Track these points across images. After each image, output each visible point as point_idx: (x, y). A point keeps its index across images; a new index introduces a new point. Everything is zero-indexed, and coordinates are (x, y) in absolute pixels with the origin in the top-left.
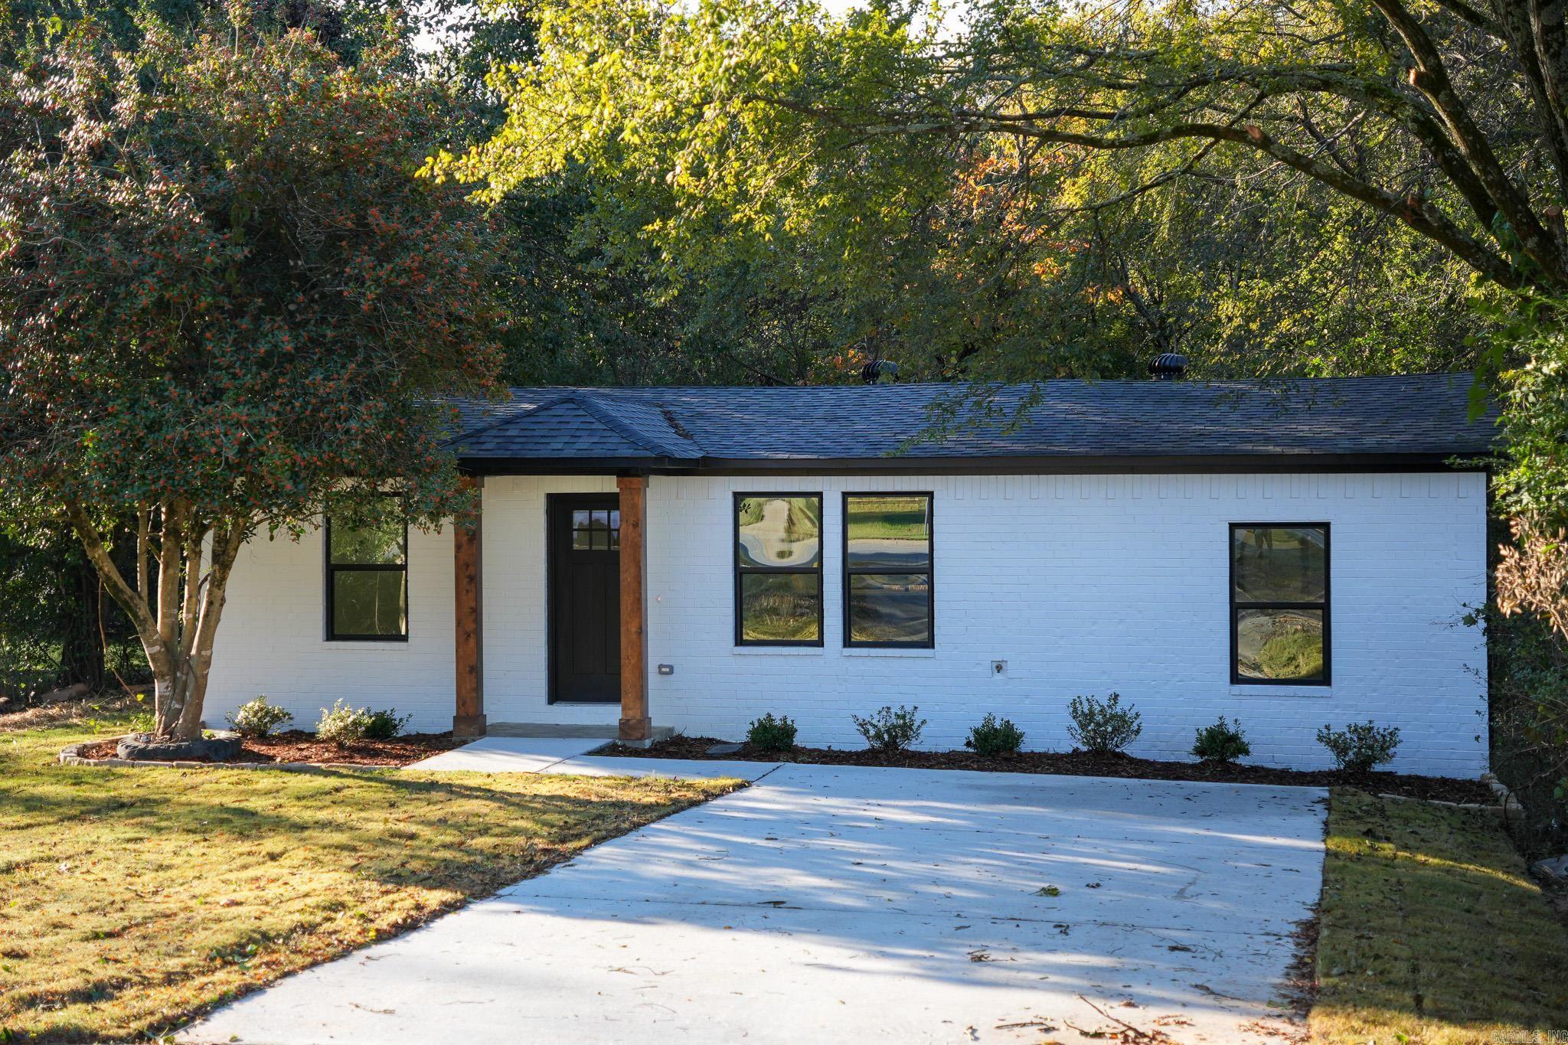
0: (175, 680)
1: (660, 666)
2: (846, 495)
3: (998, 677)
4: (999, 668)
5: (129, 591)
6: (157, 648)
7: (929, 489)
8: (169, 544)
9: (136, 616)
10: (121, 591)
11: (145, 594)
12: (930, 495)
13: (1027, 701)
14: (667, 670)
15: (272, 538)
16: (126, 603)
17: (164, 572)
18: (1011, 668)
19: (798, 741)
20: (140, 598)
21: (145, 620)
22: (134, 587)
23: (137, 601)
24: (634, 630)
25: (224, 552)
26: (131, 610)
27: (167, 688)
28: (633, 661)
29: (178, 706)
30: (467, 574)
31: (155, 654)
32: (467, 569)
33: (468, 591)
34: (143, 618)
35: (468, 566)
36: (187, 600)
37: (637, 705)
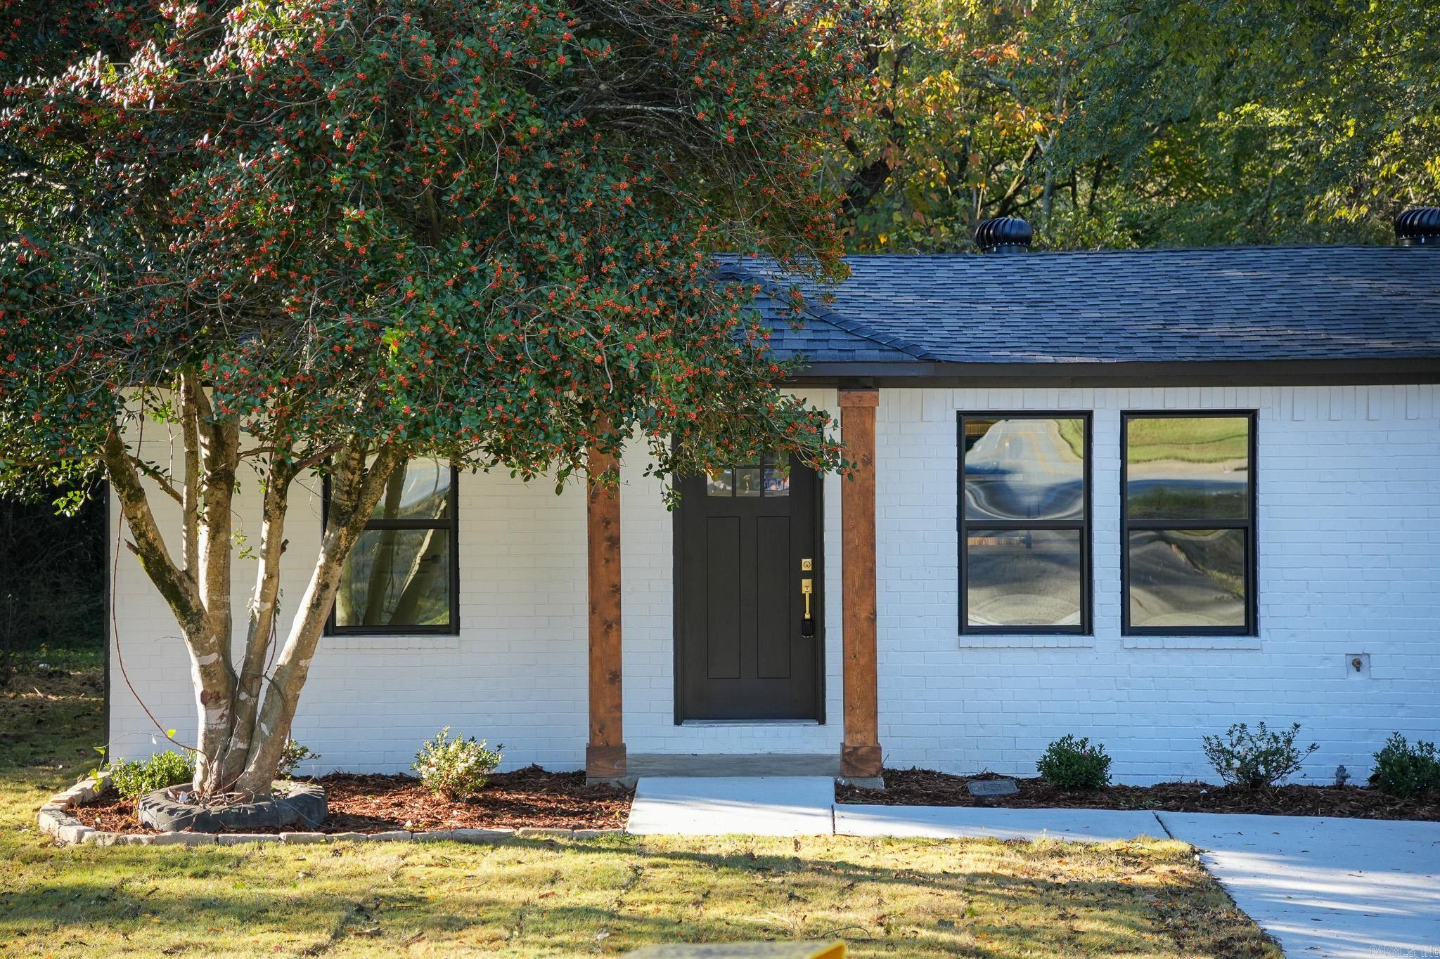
0: (235, 704)
2: (1126, 415)
3: (1356, 677)
4: (1357, 665)
6: (214, 657)
7: (1252, 406)
12: (1252, 415)
13: (1401, 712)
15: (559, 490)
18: (1377, 666)
19: (1117, 776)
20: (190, 579)
24: (864, 615)
27: (221, 717)
28: (863, 661)
29: (242, 746)
30: (606, 534)
31: (211, 665)
32: (606, 527)
33: (607, 561)
34: (192, 604)
35: (608, 523)
36: (264, 582)
37: (869, 727)
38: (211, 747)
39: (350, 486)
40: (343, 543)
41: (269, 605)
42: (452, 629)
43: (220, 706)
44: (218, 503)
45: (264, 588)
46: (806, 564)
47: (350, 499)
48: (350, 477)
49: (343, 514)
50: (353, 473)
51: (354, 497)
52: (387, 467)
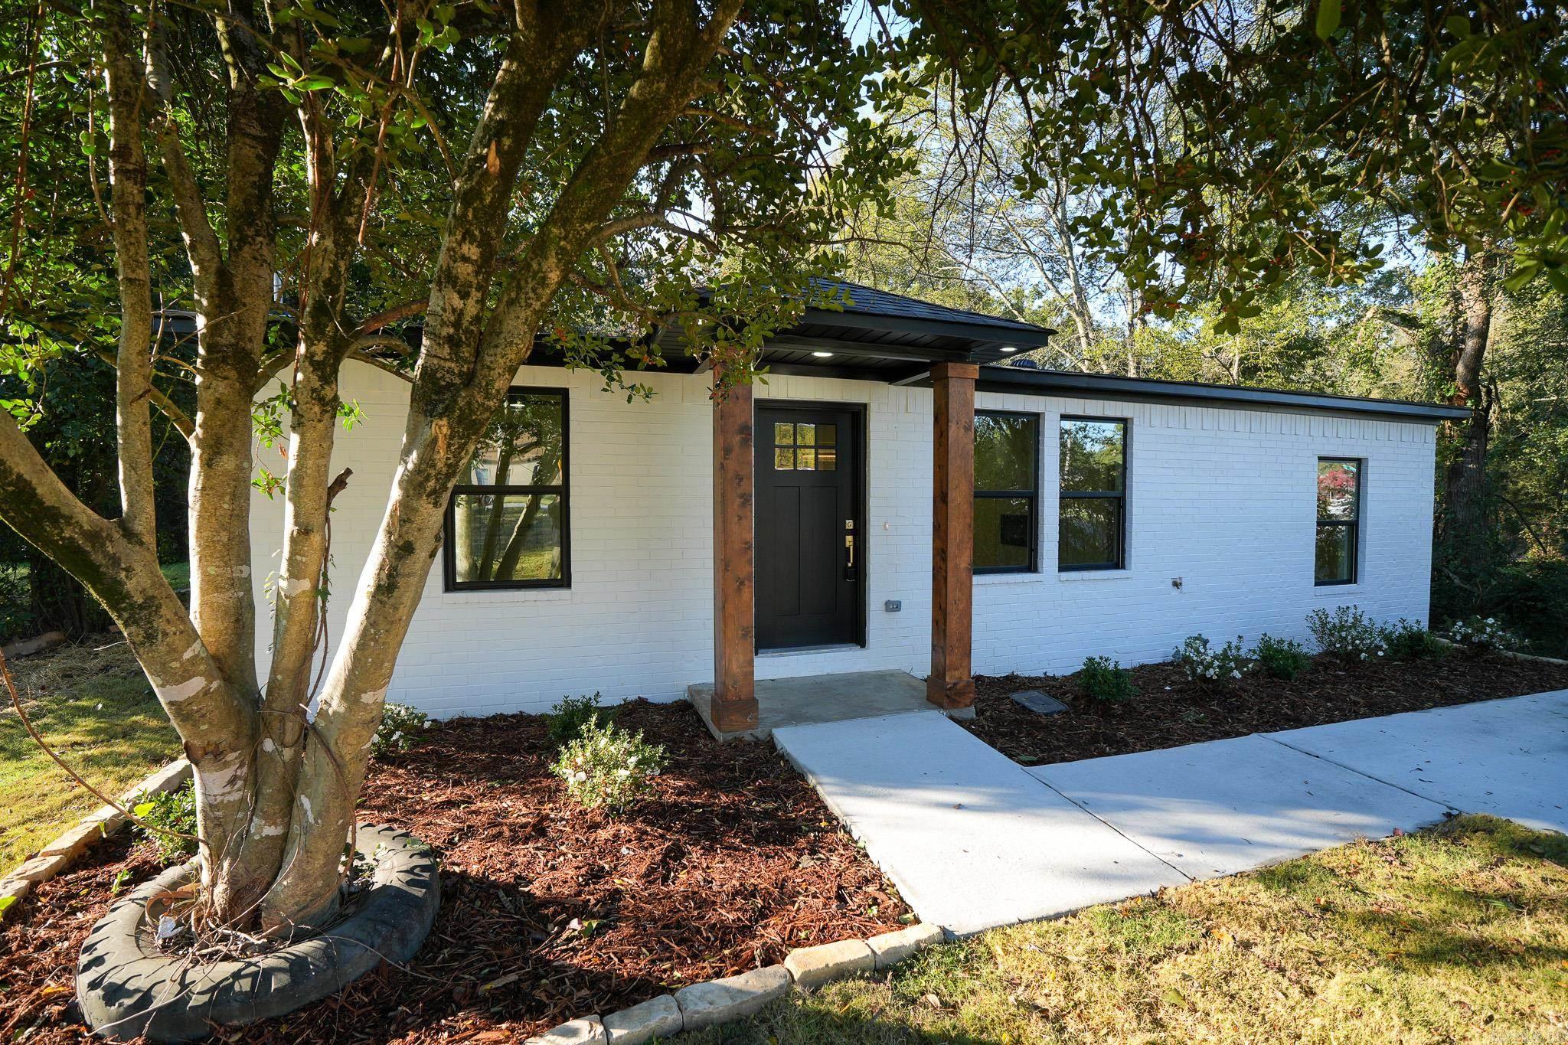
0: (255, 760)
1: (887, 603)
3: (1175, 592)
4: (1176, 585)
5: (85, 515)
6: (197, 684)
8: (222, 388)
9: (116, 594)
10: (54, 515)
11: (145, 523)
12: (1125, 422)
14: (893, 607)
16: (72, 551)
17: (208, 464)
18: (1185, 584)
20: (129, 534)
21: (150, 605)
22: (108, 506)
23: (118, 545)
24: (963, 565)
25: (469, 379)
26: (95, 575)
27: (232, 782)
28: (961, 607)
29: (271, 831)
30: (739, 491)
31: (190, 701)
32: (739, 484)
33: (740, 518)
34: (130, 586)
35: (741, 480)
36: (293, 540)
37: (965, 664)
38: (218, 832)
39: (457, 325)
40: (441, 455)
41: (306, 585)
42: (562, 579)
43: (226, 765)
44: (218, 402)
45: (293, 553)
46: (849, 524)
47: (456, 357)
48: (458, 303)
49: (440, 390)
50: (464, 296)
51: (466, 352)
52: (543, 282)
